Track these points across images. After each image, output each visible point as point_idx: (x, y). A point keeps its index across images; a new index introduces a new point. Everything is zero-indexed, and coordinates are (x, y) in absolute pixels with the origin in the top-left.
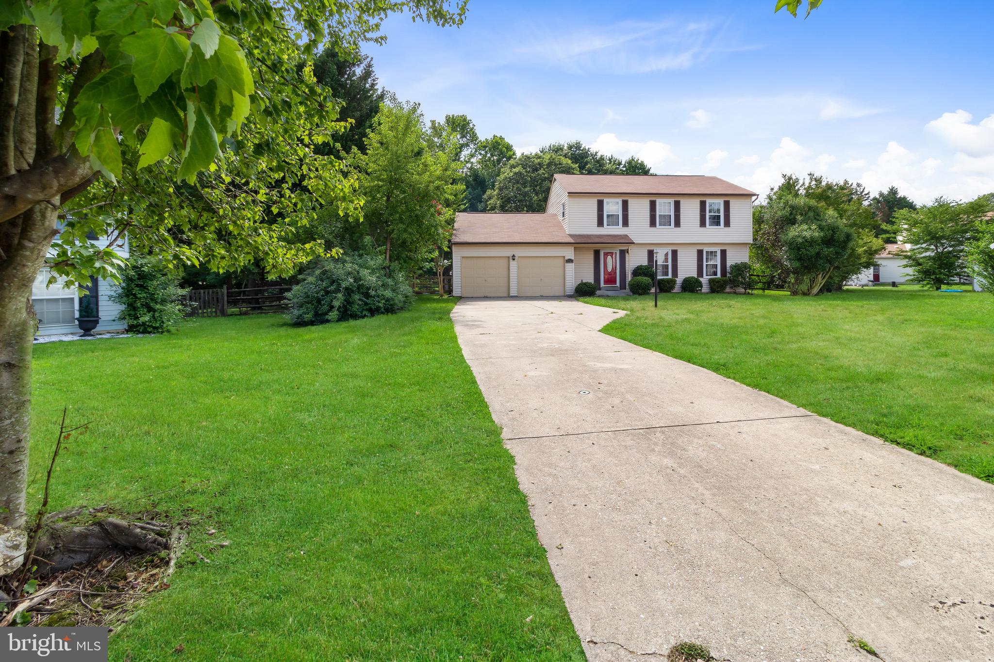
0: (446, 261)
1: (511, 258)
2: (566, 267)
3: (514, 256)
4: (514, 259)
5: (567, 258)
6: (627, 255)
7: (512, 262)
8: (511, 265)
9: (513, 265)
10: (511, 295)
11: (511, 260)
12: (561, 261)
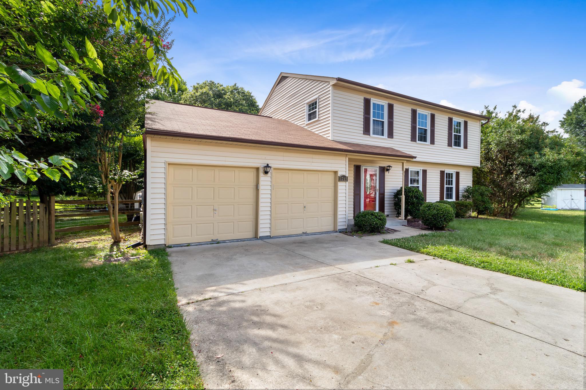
0: (126, 172)
1: (261, 171)
2: (339, 187)
3: (268, 166)
4: (266, 173)
5: (340, 174)
6: (386, 173)
7: (263, 178)
8: (261, 183)
9: (265, 181)
10: (260, 234)
11: (261, 174)
12: (330, 179)
